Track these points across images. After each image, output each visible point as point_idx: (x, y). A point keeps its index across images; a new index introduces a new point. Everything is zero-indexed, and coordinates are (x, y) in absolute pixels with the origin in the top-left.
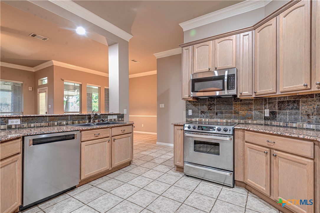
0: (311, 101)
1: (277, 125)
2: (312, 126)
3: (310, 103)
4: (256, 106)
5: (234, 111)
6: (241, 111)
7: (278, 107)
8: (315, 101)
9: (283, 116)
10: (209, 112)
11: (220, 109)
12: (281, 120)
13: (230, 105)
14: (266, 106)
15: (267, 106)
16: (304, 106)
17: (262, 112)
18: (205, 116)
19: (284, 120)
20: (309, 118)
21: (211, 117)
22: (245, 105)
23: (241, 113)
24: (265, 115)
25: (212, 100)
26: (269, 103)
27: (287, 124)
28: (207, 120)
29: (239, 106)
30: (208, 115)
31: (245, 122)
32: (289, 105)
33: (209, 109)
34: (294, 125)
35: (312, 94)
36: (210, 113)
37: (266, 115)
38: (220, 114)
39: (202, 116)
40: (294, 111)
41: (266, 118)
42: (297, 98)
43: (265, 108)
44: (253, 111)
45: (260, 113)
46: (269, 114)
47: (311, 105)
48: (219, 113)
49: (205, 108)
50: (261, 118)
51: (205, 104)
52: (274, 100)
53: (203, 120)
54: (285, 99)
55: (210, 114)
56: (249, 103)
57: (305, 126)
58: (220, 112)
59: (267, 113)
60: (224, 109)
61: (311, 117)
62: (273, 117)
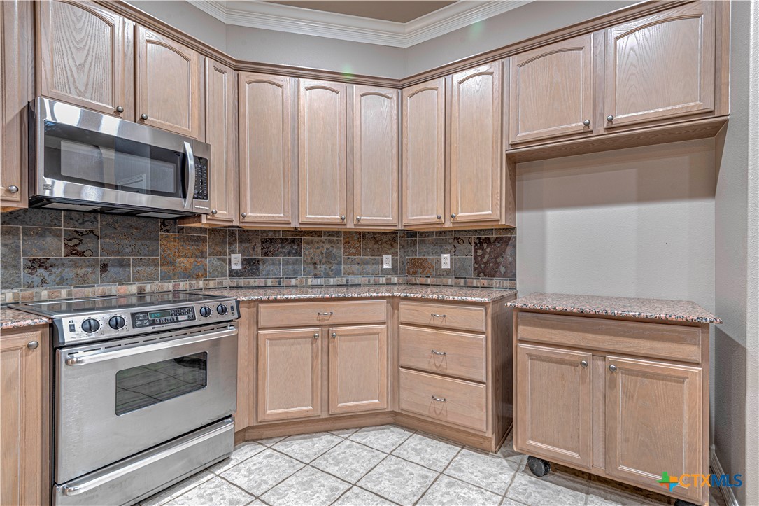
0: (318, 242)
1: (261, 285)
2: (320, 281)
3: (316, 245)
4: (213, 246)
5: (164, 258)
6: (182, 259)
7: (262, 249)
8: (324, 242)
9: (271, 268)
10: (72, 260)
11: (118, 252)
12: (268, 274)
13: (150, 239)
14: (234, 246)
15: (237, 246)
16: (308, 249)
17: (224, 260)
18: (49, 279)
19: (275, 275)
20: (316, 268)
21: (83, 282)
22: (190, 243)
23: (180, 263)
24: (232, 265)
25: (86, 219)
26: (241, 241)
27: (280, 282)
28: (64, 293)
29: (176, 244)
30: (69, 273)
31: (191, 287)
32: (283, 248)
33: (72, 251)
34: (293, 282)
35: (319, 232)
36: (75, 265)
37: (233, 267)
38: (116, 269)
39: (37, 279)
40: (293, 258)
41: (233, 274)
42: (297, 235)
43: (232, 252)
44: (206, 258)
45: (220, 262)
46: (242, 264)
47: (318, 248)
48: (112, 266)
49: (54, 246)
50: (223, 275)
51: (50, 231)
52: (253, 235)
53: (44, 294)
54: (277, 235)
55: (79, 271)
56: (200, 237)
57: (311, 281)
58: (118, 260)
59: (236, 262)
60: (131, 253)
61: (319, 266)
62: (251, 269)
